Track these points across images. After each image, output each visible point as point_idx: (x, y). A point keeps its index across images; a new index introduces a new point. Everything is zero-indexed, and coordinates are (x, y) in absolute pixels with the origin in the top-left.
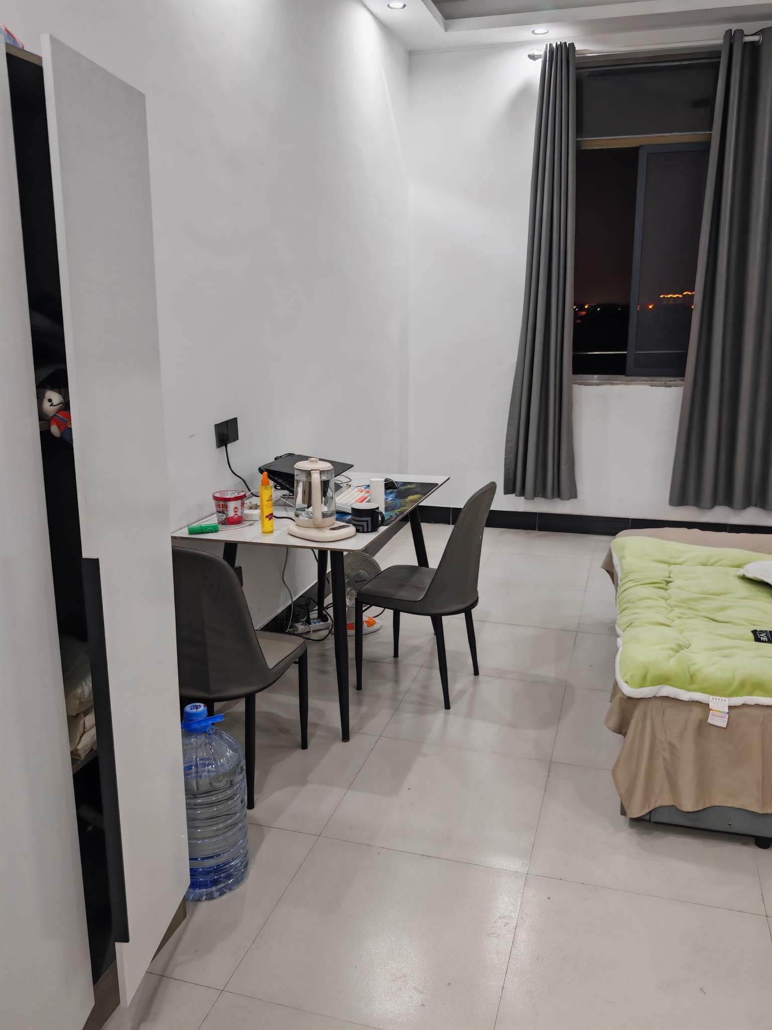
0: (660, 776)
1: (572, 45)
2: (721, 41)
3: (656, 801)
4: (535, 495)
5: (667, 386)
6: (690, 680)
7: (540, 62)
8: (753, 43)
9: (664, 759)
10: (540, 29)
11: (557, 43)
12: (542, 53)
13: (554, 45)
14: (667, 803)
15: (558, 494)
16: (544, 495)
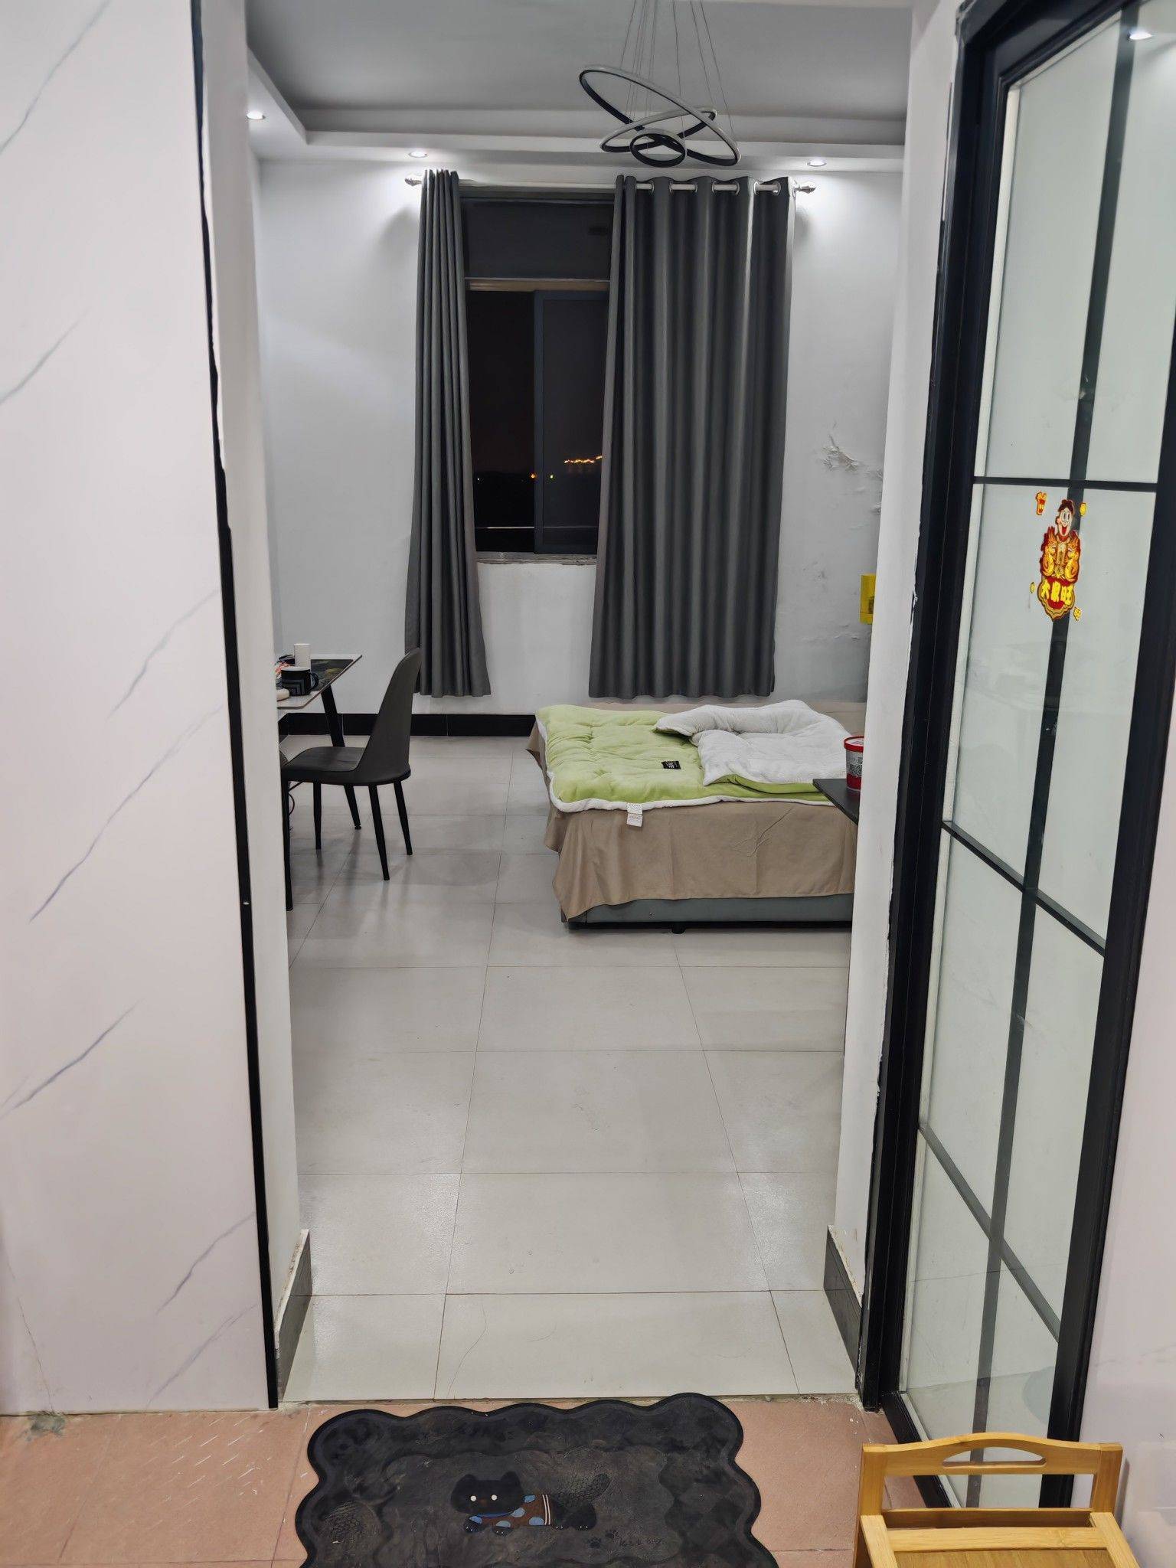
0: (592, 881)
1: (455, 174)
2: (613, 186)
3: (591, 902)
4: (444, 692)
5: (579, 565)
6: (611, 793)
7: (419, 188)
8: (646, 191)
9: (595, 864)
10: (419, 153)
11: (437, 171)
12: (421, 179)
13: (435, 172)
14: (599, 903)
15: (469, 690)
16: (453, 692)
